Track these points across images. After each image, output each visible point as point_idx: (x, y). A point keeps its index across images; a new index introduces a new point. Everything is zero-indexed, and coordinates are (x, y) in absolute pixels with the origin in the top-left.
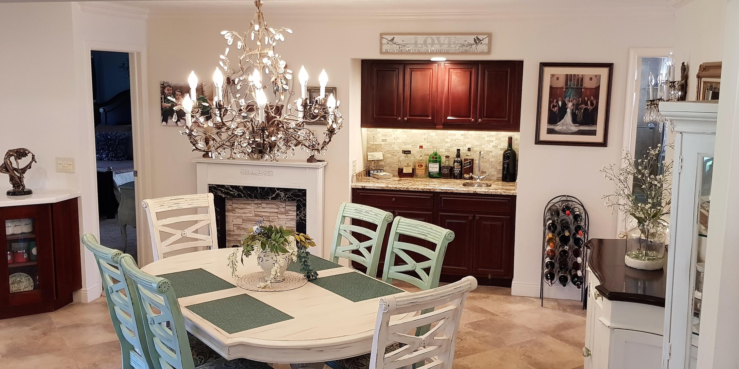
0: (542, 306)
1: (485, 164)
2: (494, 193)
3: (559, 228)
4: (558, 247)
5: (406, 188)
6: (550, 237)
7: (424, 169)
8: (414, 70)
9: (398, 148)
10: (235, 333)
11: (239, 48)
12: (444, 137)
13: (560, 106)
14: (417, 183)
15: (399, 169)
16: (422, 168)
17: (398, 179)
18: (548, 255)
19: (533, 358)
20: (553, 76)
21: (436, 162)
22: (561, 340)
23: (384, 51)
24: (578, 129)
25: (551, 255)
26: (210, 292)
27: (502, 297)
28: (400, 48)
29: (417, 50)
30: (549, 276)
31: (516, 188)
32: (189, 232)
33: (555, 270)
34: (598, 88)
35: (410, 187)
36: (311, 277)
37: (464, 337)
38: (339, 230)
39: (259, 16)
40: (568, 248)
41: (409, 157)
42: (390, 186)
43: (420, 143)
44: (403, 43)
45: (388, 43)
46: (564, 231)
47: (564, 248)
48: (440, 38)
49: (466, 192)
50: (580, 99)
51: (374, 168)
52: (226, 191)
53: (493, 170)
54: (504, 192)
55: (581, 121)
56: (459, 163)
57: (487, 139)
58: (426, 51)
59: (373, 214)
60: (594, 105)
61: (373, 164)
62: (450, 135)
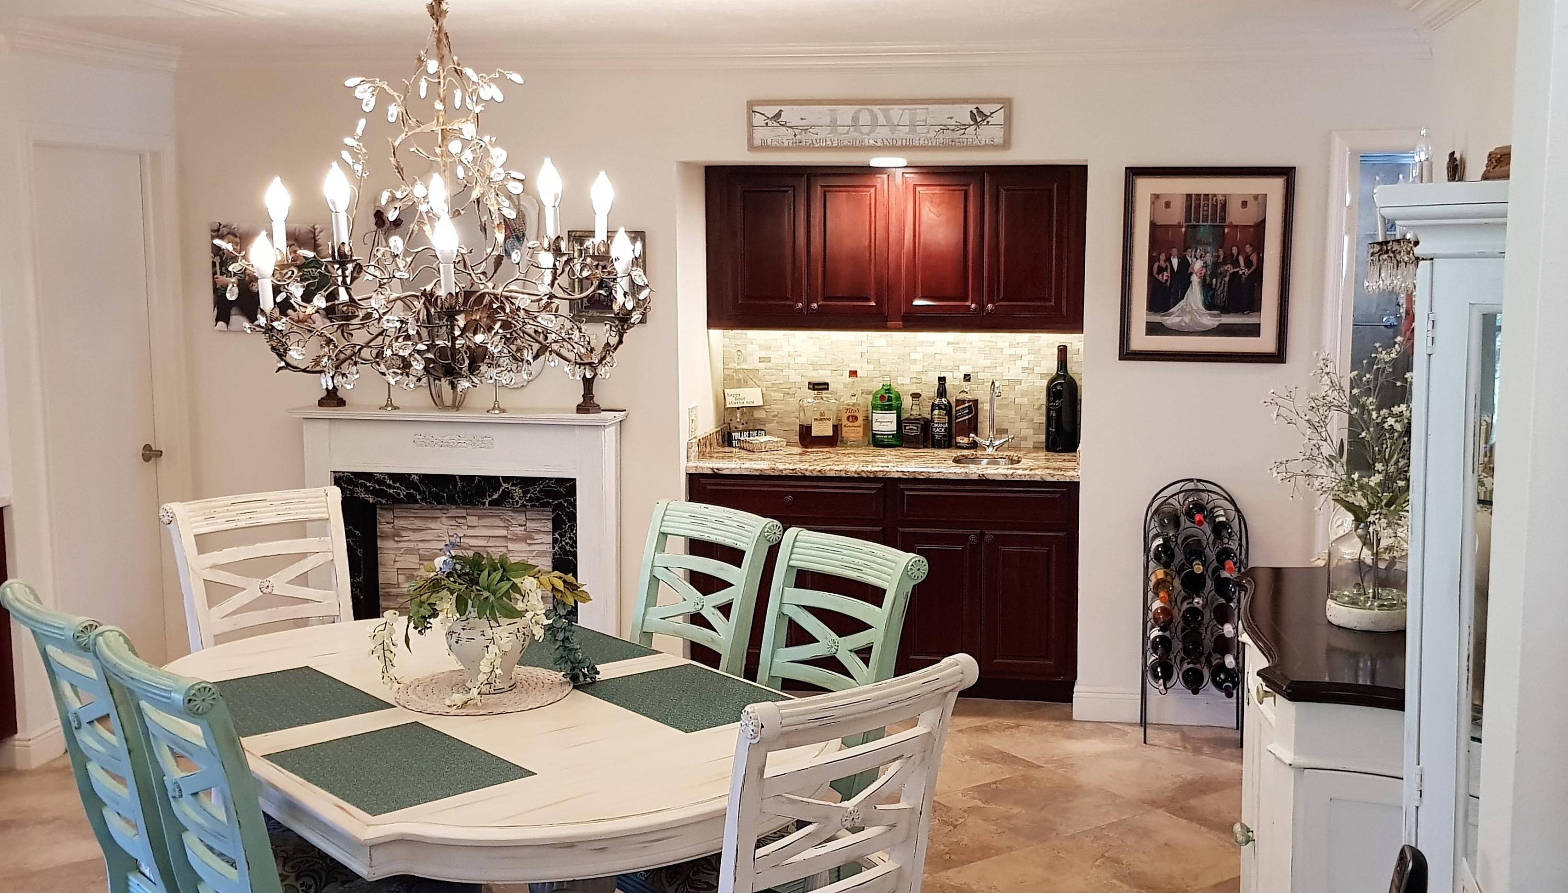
0: (1145, 742)
1: (1005, 412)
2: (1027, 478)
3: (1179, 557)
4: (1179, 604)
5: (819, 471)
6: (1159, 577)
7: (860, 427)
8: (831, 189)
9: (799, 378)
10: (384, 813)
11: (392, 119)
12: (906, 348)
13: (1176, 270)
14: (845, 459)
15: (802, 426)
16: (856, 424)
17: (799, 450)
18: (1156, 620)
19: (1124, 862)
20: (1156, 197)
21: (889, 408)
22: (1190, 819)
23: (757, 142)
24: (1218, 323)
25: (1162, 620)
26: (326, 720)
27: (1051, 725)
28: (795, 135)
29: (836, 139)
30: (1159, 670)
31: (1078, 464)
32: (280, 583)
33: (1172, 656)
34: (1261, 226)
35: (829, 467)
36: (582, 679)
37: (962, 820)
38: (653, 566)
39: (439, 40)
40: (1201, 602)
41: (825, 399)
42: (781, 467)
43: (850, 365)
44: (803, 123)
45: (767, 124)
46: (1191, 563)
47: (1191, 603)
48: (891, 111)
49: (961, 478)
50: (1221, 252)
51: (741, 427)
52: (377, 487)
53: (1024, 424)
54: (1050, 474)
55: (1225, 302)
56: (943, 410)
57: (1008, 351)
58: (858, 142)
59: (735, 524)
60: (1252, 265)
61: (738, 415)
62: (922, 343)
